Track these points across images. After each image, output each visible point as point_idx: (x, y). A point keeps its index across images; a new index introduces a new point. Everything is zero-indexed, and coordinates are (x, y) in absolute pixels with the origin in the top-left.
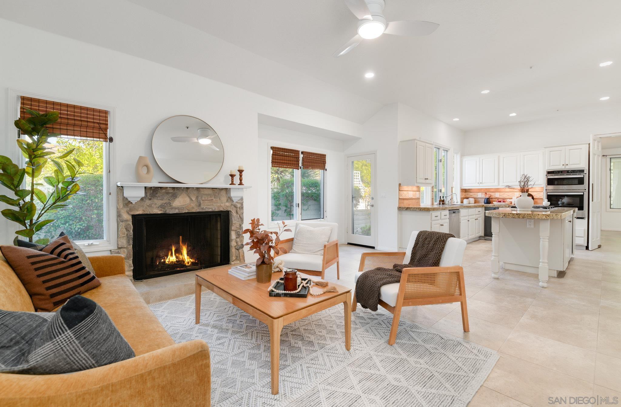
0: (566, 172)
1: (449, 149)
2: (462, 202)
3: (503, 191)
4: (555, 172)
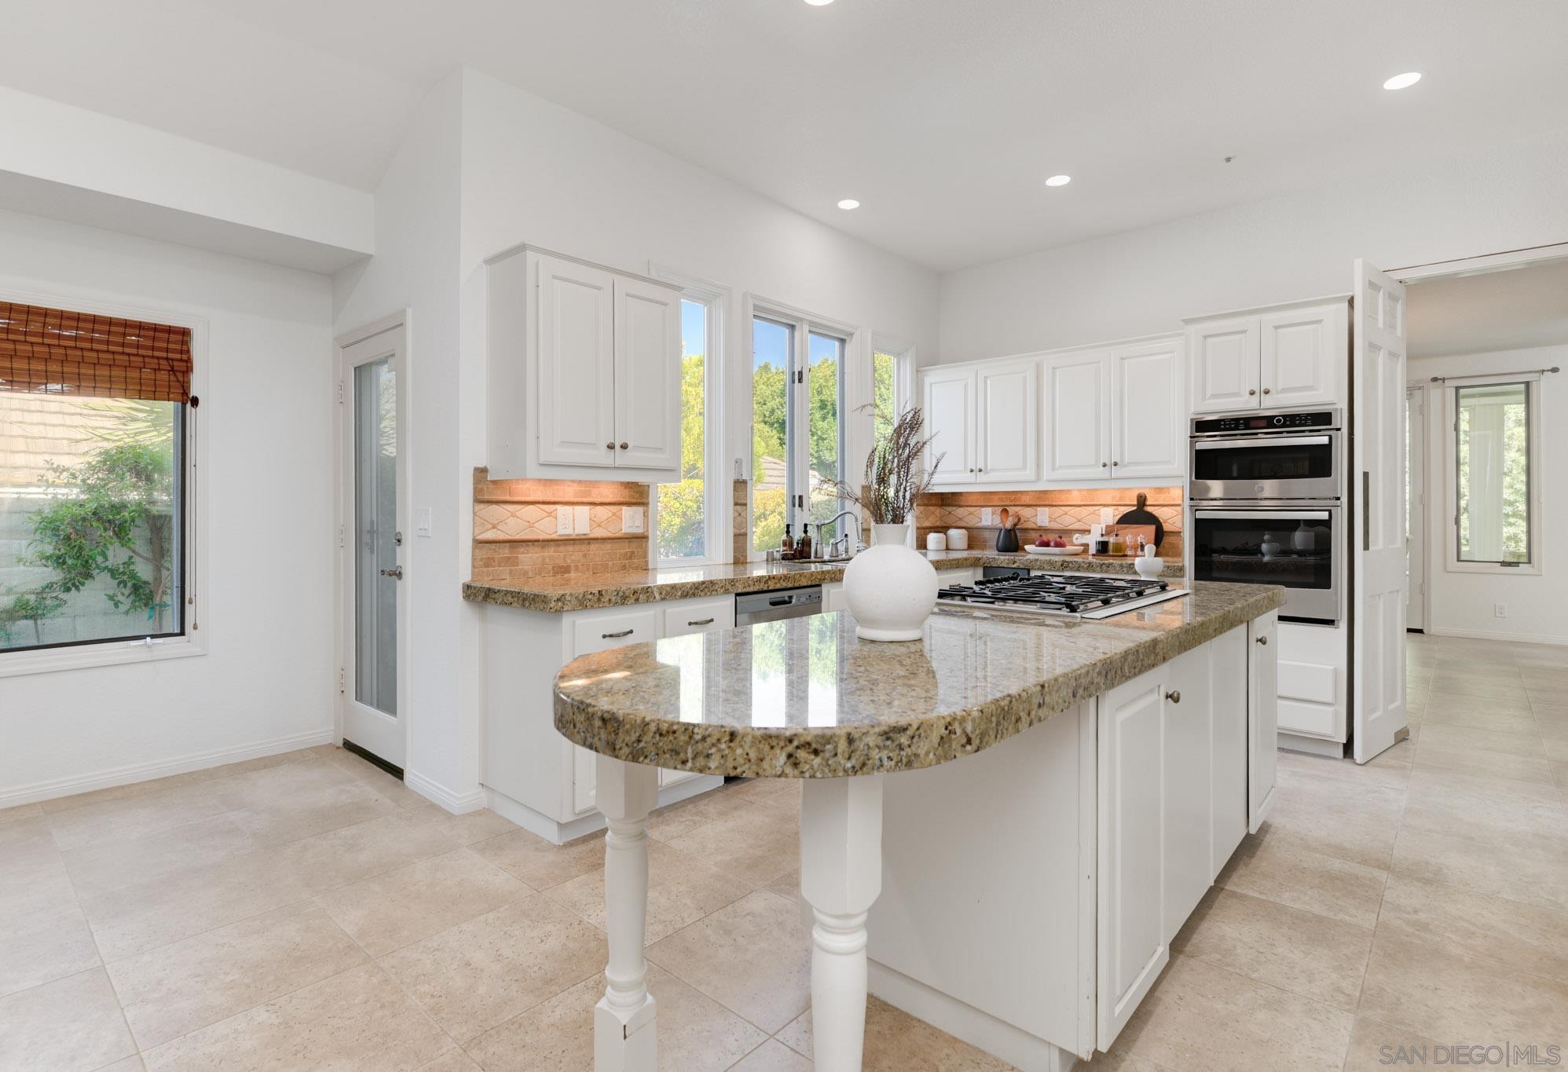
0: (1263, 423)
1: (851, 335)
3: (1061, 501)
4: (1222, 423)
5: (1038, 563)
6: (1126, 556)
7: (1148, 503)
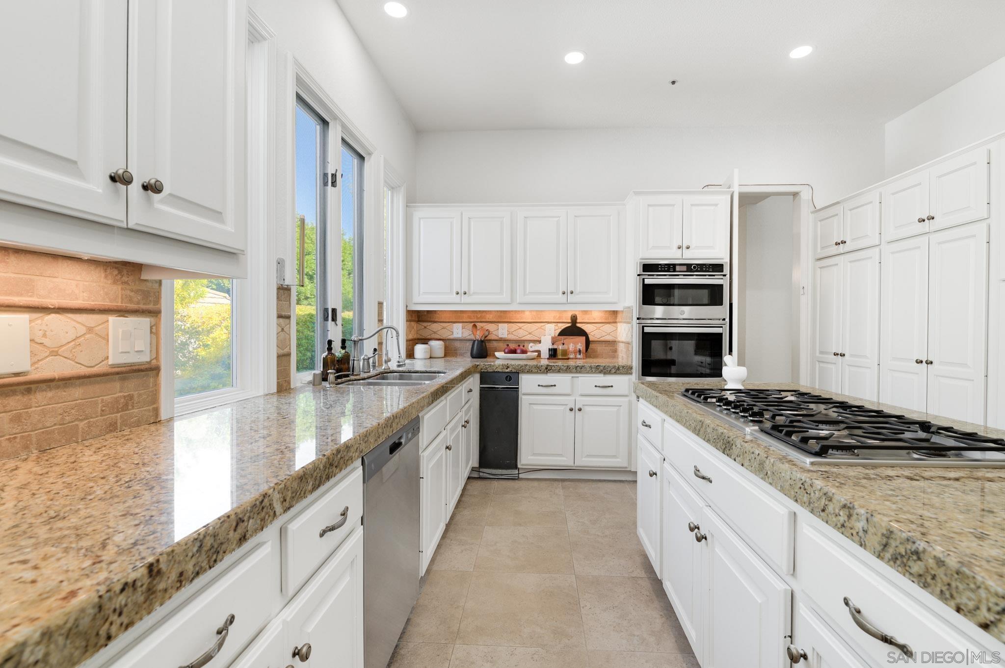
0: (685, 268)
1: (368, 153)
2: (410, 355)
3: (517, 319)
4: (660, 266)
5: (527, 367)
6: (568, 359)
7: (578, 321)
